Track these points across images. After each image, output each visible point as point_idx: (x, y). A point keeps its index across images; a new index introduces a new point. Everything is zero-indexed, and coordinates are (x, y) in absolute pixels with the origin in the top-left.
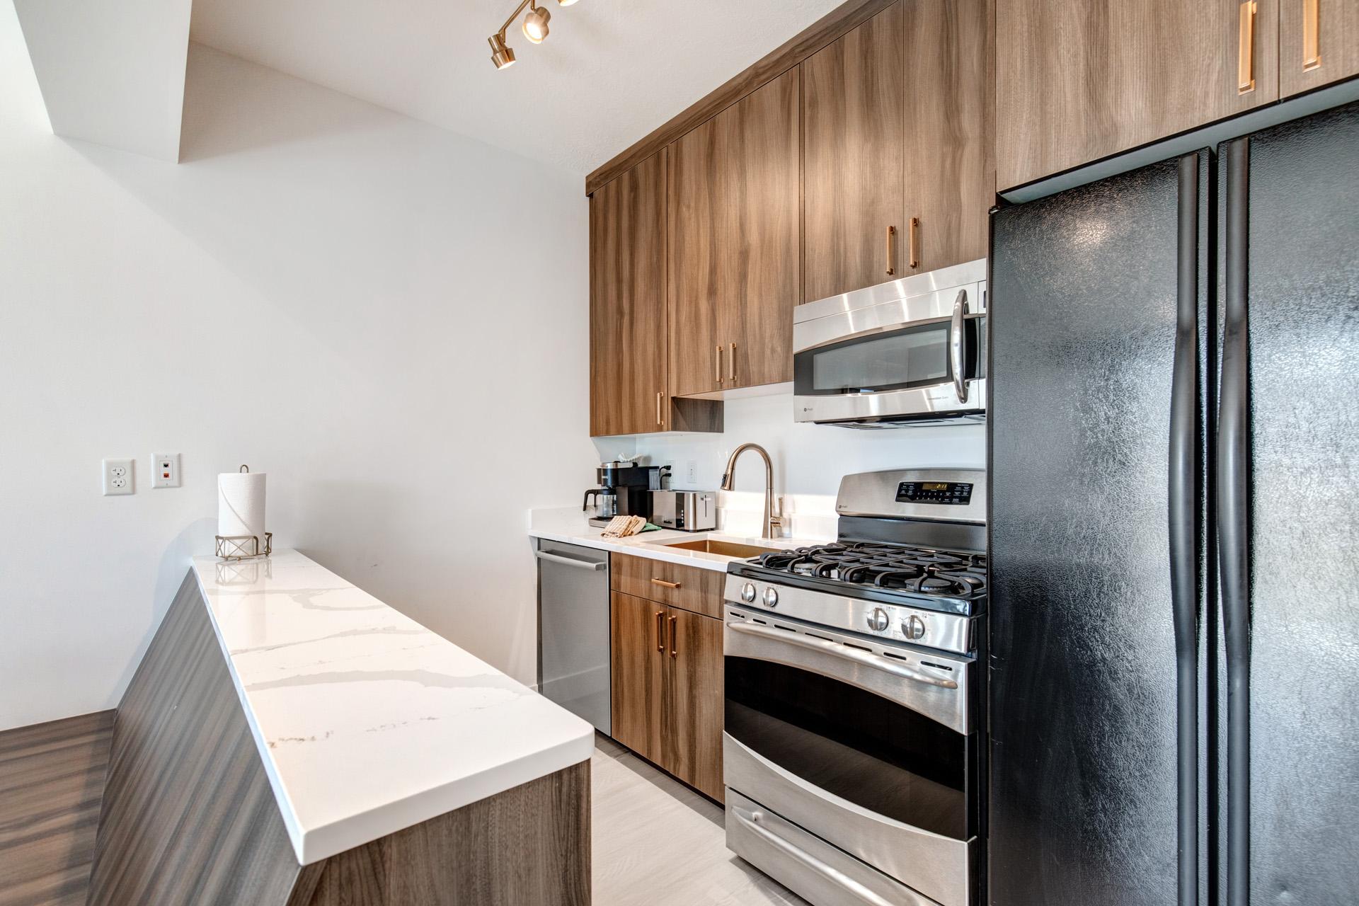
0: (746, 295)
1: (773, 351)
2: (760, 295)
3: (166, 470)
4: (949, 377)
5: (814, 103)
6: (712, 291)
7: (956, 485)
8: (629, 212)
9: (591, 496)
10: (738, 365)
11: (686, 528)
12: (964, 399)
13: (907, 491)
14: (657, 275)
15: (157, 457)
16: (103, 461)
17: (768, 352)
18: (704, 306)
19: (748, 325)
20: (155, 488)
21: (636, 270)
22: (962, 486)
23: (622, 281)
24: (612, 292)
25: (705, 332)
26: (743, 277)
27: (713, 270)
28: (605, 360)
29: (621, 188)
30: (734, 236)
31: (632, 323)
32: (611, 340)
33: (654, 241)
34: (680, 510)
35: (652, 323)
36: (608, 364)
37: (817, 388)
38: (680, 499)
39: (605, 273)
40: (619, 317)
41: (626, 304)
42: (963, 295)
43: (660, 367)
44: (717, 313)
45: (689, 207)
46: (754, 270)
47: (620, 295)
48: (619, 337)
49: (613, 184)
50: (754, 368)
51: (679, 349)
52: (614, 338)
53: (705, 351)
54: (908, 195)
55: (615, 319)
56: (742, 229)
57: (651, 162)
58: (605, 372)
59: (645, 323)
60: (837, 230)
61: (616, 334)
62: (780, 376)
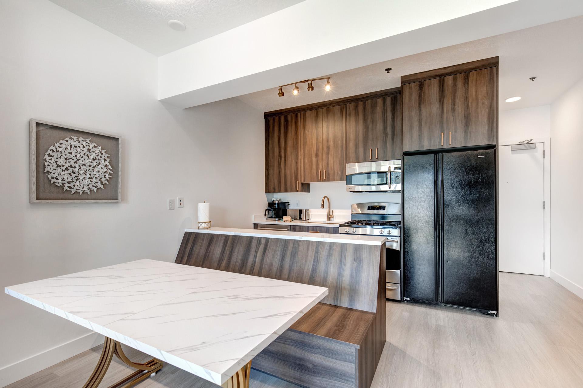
0: (329, 158)
1: (338, 173)
2: (334, 159)
3: (181, 202)
4: (386, 184)
5: (350, 115)
6: (317, 155)
7: (381, 206)
8: (284, 127)
9: (267, 211)
10: (326, 176)
11: (303, 219)
12: (390, 188)
13: (370, 208)
14: (296, 148)
15: (179, 199)
16: (168, 199)
17: (336, 173)
18: (314, 159)
19: (330, 166)
20: (179, 208)
21: (287, 145)
22: (383, 206)
23: (281, 147)
24: (276, 150)
25: (314, 166)
26: (328, 153)
27: (317, 150)
28: (273, 170)
29: (281, 120)
30: (325, 142)
31: (285, 160)
32: (276, 164)
33: (295, 138)
34: (300, 214)
35: (294, 161)
36: (275, 171)
37: (353, 183)
38: (301, 211)
39: (273, 144)
40: (279, 158)
41: (283, 154)
42: (390, 167)
43: (297, 174)
44: (319, 162)
45: (309, 131)
46: (331, 152)
47: (280, 151)
48: (280, 164)
49: (277, 118)
50: (331, 177)
51: (305, 170)
52: (278, 164)
53: (314, 171)
54: (375, 143)
55: (278, 158)
56: (328, 141)
57: (293, 115)
58: (273, 174)
59: (291, 161)
60: (356, 147)
61: (279, 163)
62: (341, 180)
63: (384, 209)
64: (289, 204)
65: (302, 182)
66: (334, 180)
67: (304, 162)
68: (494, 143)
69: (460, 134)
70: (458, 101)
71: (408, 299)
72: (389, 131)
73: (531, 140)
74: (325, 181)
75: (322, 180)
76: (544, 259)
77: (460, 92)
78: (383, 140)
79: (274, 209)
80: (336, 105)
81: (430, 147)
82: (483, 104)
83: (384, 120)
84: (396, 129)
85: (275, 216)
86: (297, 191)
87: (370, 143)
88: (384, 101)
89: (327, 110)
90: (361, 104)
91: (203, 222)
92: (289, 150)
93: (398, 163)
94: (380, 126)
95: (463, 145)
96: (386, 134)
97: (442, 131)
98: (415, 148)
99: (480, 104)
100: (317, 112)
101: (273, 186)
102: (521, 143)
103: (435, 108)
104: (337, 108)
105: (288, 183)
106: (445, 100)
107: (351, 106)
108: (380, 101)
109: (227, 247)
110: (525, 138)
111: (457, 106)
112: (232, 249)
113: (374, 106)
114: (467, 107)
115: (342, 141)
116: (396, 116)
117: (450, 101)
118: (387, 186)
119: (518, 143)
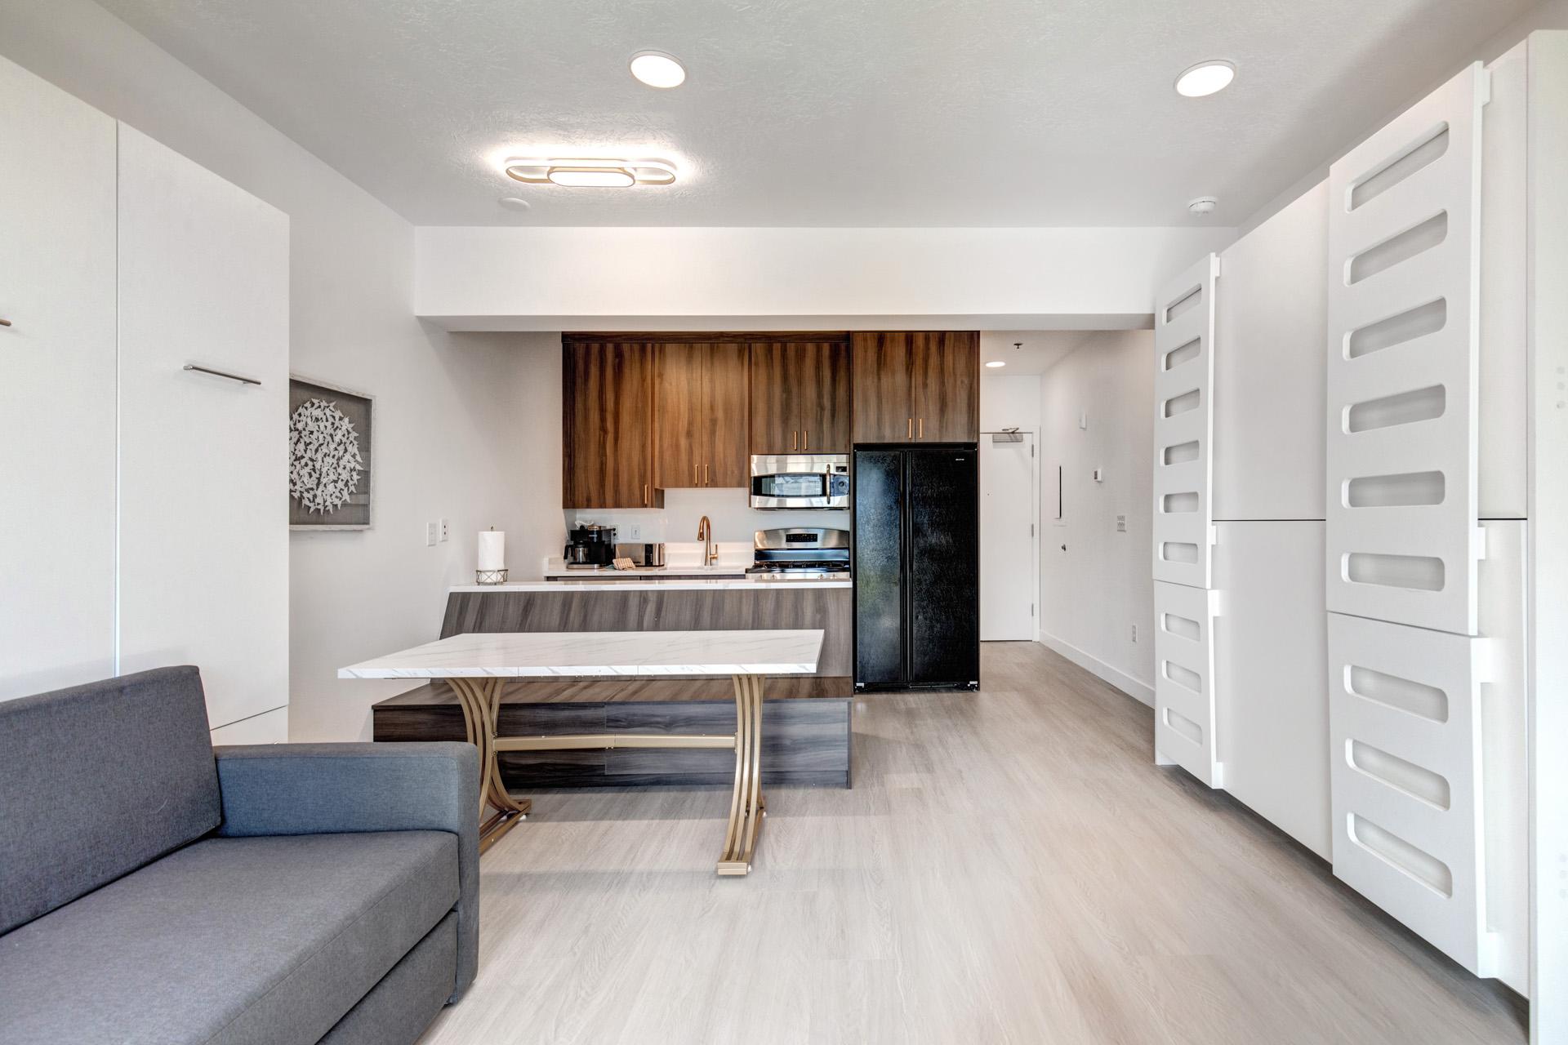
0: (715, 443)
1: (733, 472)
2: (724, 444)
3: (445, 530)
4: (823, 495)
5: (757, 364)
6: (689, 434)
7: (810, 535)
8: (614, 369)
9: (569, 550)
10: (709, 476)
11: (653, 564)
12: (829, 503)
13: (790, 538)
15: (442, 524)
16: (427, 524)
17: (729, 473)
18: (683, 442)
19: (717, 457)
20: (442, 541)
21: (621, 407)
22: (813, 535)
23: (606, 411)
24: (594, 416)
25: (684, 456)
26: (713, 433)
27: (691, 423)
28: (586, 458)
29: (605, 351)
30: (707, 411)
31: (616, 439)
32: (593, 447)
33: (639, 394)
34: (649, 555)
35: (637, 444)
36: (588, 462)
37: (763, 493)
38: (649, 548)
39: (585, 400)
40: (602, 433)
41: (610, 426)
42: (829, 466)
43: (645, 470)
44: (694, 448)
45: (671, 384)
46: (720, 432)
47: (603, 420)
48: (602, 446)
49: (595, 347)
50: (719, 477)
51: (662, 462)
52: (599, 447)
53: (684, 465)
54: (803, 421)
55: (598, 434)
56: (712, 408)
57: (636, 347)
58: (586, 467)
59: (630, 443)
60: (769, 424)
61: (599, 444)
62: (740, 485)
63: (815, 540)
64: (616, 532)
65: (657, 486)
66: (725, 485)
67: (661, 446)
68: (975, 441)
69: (934, 423)
70: (931, 373)
71: (862, 685)
72: (827, 403)
73: (1018, 429)
74: (707, 485)
75: (699, 485)
76: (1033, 615)
77: (934, 360)
78: (817, 418)
79: (585, 545)
80: (731, 342)
81: (894, 438)
82: (962, 382)
83: (819, 382)
84: (837, 400)
85: (586, 559)
86: (645, 506)
87: (794, 421)
88: (819, 350)
89: (712, 349)
90: (777, 347)
91: (494, 571)
92: (626, 419)
93: (843, 460)
94: (810, 391)
95: (937, 441)
96: (821, 407)
97: (910, 416)
98: (872, 440)
99: (959, 382)
100: (691, 347)
101: (585, 495)
102: (1005, 432)
103: (900, 378)
104: (733, 347)
105: (624, 489)
106: (913, 370)
107: (759, 348)
108: (810, 348)
109: (572, 614)
110: (1010, 425)
111: (929, 381)
112: (585, 616)
113: (801, 356)
114: (942, 383)
115: (742, 410)
116: (837, 378)
117: (921, 371)
118: (824, 499)
119: (1001, 431)
